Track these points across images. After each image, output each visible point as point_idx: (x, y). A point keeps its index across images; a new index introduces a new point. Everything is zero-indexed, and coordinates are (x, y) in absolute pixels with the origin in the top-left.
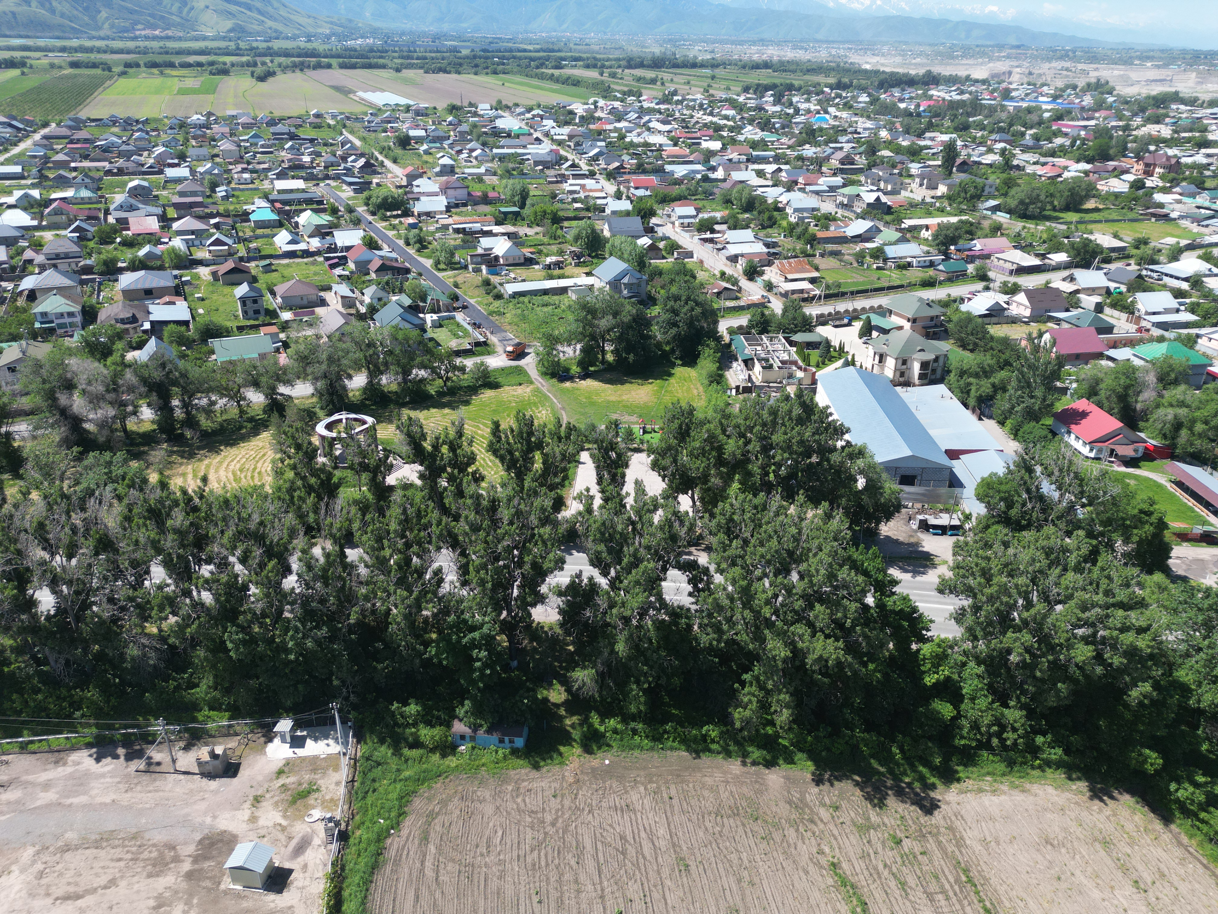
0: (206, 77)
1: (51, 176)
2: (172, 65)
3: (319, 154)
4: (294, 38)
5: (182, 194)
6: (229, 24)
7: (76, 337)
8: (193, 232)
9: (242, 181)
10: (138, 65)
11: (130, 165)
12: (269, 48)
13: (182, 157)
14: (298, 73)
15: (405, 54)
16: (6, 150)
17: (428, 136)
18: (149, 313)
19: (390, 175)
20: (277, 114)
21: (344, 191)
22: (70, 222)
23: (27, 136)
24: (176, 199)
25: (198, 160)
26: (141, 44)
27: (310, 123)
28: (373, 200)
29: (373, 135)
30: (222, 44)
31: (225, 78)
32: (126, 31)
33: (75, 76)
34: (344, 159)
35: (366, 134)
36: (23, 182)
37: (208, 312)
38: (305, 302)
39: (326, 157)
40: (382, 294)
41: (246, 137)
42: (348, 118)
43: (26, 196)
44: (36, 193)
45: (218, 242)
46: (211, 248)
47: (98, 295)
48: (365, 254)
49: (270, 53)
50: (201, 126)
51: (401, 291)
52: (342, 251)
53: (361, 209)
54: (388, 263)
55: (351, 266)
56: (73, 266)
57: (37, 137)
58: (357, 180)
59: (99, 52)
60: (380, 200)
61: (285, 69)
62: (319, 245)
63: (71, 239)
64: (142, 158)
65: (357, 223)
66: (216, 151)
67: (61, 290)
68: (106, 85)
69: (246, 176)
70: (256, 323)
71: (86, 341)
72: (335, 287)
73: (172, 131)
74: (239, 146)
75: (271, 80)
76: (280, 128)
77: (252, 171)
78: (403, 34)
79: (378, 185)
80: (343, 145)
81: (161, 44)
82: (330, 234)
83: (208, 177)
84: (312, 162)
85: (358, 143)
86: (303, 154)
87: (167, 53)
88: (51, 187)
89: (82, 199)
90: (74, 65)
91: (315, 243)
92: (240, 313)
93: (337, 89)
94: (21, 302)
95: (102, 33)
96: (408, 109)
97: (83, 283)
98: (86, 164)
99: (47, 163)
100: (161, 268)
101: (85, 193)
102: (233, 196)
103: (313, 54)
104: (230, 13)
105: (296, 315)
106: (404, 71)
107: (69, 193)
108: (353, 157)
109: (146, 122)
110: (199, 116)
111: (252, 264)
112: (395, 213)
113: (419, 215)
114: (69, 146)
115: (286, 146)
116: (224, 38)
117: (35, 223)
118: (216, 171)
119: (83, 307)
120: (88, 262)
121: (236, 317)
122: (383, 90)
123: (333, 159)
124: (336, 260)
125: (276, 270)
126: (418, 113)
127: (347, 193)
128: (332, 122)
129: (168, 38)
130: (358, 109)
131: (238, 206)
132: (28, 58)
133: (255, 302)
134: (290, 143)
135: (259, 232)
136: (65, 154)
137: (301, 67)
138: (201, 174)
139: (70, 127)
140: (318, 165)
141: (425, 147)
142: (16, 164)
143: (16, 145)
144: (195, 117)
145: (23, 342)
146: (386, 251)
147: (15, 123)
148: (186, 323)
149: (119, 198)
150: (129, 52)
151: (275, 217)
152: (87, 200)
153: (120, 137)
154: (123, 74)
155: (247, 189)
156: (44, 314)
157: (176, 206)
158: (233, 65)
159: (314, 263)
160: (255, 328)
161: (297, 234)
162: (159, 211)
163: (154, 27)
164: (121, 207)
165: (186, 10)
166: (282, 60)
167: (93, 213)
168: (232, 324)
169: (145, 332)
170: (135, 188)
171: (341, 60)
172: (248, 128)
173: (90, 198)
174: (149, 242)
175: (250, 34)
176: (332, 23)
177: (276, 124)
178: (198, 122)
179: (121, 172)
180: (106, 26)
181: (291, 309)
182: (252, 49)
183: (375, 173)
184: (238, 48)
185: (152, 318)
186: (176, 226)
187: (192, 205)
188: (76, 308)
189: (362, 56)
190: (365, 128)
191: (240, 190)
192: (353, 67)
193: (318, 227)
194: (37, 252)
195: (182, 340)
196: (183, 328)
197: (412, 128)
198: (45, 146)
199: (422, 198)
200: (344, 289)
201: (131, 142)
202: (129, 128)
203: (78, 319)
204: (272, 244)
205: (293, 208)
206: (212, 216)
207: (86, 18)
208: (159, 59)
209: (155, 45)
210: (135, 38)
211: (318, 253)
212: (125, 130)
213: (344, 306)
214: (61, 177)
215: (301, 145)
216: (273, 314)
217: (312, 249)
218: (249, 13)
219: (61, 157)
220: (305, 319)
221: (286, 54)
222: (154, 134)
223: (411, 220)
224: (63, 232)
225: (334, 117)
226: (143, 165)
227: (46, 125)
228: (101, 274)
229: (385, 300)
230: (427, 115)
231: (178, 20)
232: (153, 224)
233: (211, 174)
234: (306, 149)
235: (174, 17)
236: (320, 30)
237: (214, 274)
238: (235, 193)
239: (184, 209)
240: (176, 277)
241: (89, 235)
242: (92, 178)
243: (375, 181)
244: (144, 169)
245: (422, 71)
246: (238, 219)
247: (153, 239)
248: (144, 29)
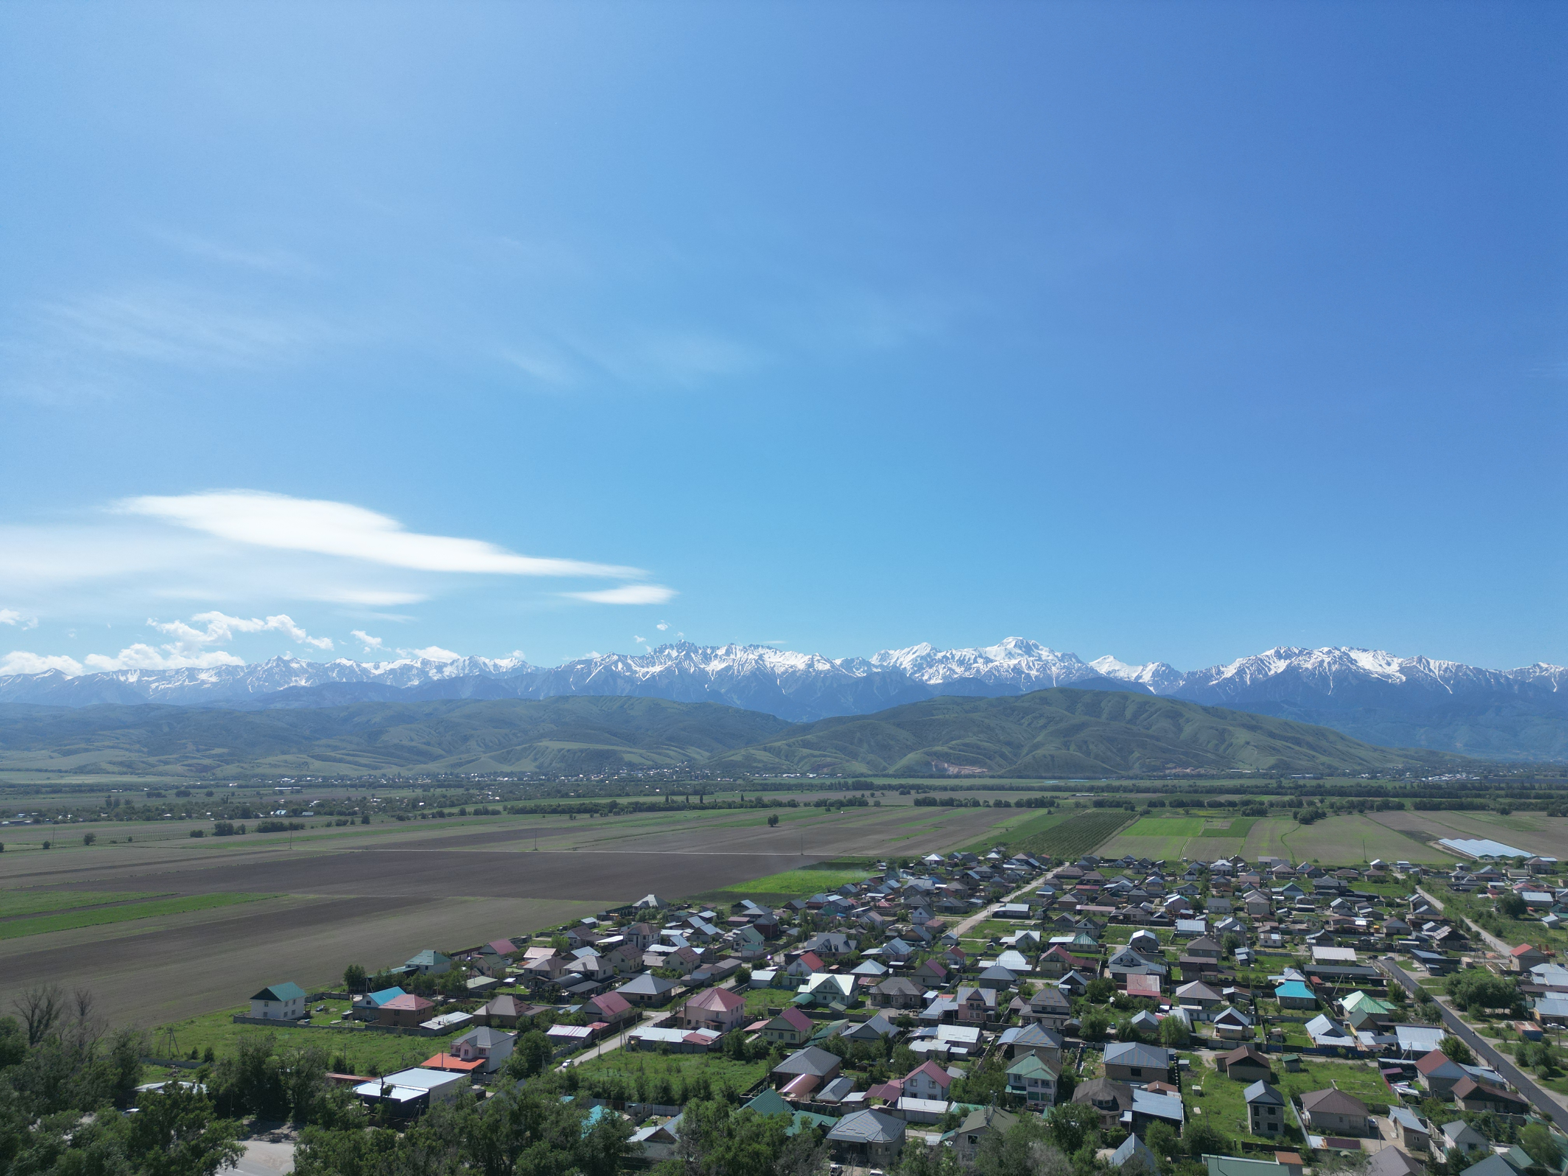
0: (1238, 818)
1: (1055, 918)
2: (1199, 805)
3: (1379, 917)
4: (1354, 774)
5: (1192, 952)
6: (1272, 760)
7: (1046, 1115)
8: (1199, 1002)
9: (1270, 943)
10: (1163, 805)
11: (1138, 912)
12: (1319, 786)
13: (1198, 908)
14: (1356, 816)
15: (1517, 791)
16: (1019, 888)
17: (1557, 902)
18: (1133, 1100)
19: (1489, 954)
20: (1324, 862)
21: (1415, 970)
22: (1065, 971)
23: (1040, 875)
24: (1185, 958)
25: (1217, 913)
26: (1169, 782)
27: (1369, 877)
28: (1463, 987)
29: (1463, 896)
30: (1261, 782)
31: (1262, 819)
32: (1155, 769)
33: (1097, 815)
34: (1417, 925)
35: (1452, 894)
36: (1027, 922)
37: (1206, 1114)
38: (1345, 1126)
39: (1389, 919)
40: (1475, 1138)
41: (1281, 890)
42: (1425, 872)
43: (1027, 937)
44: (1036, 935)
45: (1229, 1019)
46: (1221, 1026)
47: (1079, 1065)
48: (1449, 1069)
49: (1320, 791)
50: (1225, 873)
51: (1512, 1140)
52: (1408, 1058)
53: (1441, 999)
54: (1487, 1088)
55: (1423, 1082)
56: (1058, 1023)
57: (1050, 875)
58: (1436, 956)
59: (1125, 791)
60: (1472, 989)
61: (1337, 810)
62: (1372, 1043)
63: (1061, 991)
64: (1153, 906)
65: (1434, 1018)
66: (1240, 903)
67: (1041, 1052)
68: (1126, 825)
69: (1275, 937)
70: (1270, 1143)
71: (1056, 1122)
72: (1395, 1111)
73: (1191, 877)
74: (1271, 899)
75: (1319, 822)
76: (1326, 880)
77: (1284, 932)
78: (1514, 766)
79: (1470, 966)
80: (1416, 905)
81: (1191, 782)
82: (1392, 1029)
83: (1226, 934)
84: (1368, 926)
85: (1439, 905)
86: (1356, 915)
87: (1196, 792)
88: (1052, 930)
89: (1081, 946)
90: (1099, 804)
91: (1367, 1039)
92: (1249, 1123)
93: (1410, 834)
94: (997, 1058)
95: (1131, 773)
96: (1520, 862)
97: (1065, 1046)
98: (1092, 907)
99: (1054, 903)
100: (1155, 1043)
101: (1085, 940)
102: (1256, 961)
103: (1379, 792)
104: (1274, 749)
105: (1330, 1142)
106: (1514, 813)
107: (1069, 939)
108: (1431, 924)
109: (1164, 865)
110: (1224, 862)
111: (1273, 1057)
112: (1500, 1011)
113: (1545, 1020)
114: (1078, 887)
115: (1333, 904)
116: (1264, 776)
117: (1029, 968)
118: (1238, 928)
119: (1060, 1077)
120: (1075, 1021)
121: (1243, 1128)
122: (1480, 838)
123: (1400, 924)
124: (1398, 1070)
125: (1306, 1071)
126: (1539, 868)
127: (1419, 973)
128: (1400, 876)
129: (1200, 776)
130: (1440, 861)
131: (1261, 975)
132: (1057, 797)
133: (1272, 1111)
134: (1339, 900)
135: (1287, 1012)
136: (1073, 895)
137: (1361, 808)
138: (1219, 929)
139: (1083, 867)
140: (1377, 931)
141: (1552, 917)
142: (1025, 902)
143: (1028, 883)
144: (1220, 862)
145: (991, 1108)
146: (1483, 1068)
147: (1032, 861)
148: (1176, 1123)
149: (1120, 949)
150: (1155, 791)
151: (1311, 996)
152: (1086, 948)
153: (1132, 881)
154: (1146, 813)
155: (1276, 955)
156: (1018, 1077)
157: (1185, 966)
158: (1272, 805)
159: (1364, 1069)
160: (1268, 1151)
161: (1340, 1023)
162: (1163, 970)
163: (1185, 765)
164: (1120, 961)
165: (1223, 747)
166: (1335, 799)
167: (1089, 964)
168: (1237, 1138)
169: (1125, 1124)
170: (1139, 939)
171: (1418, 799)
172: (1284, 878)
173: (1089, 946)
174: (1146, 1008)
175: (1297, 771)
176: (1406, 756)
177: (1321, 875)
178: (1222, 868)
179: (1127, 919)
180: (1137, 765)
181: (1323, 1133)
182: (1297, 787)
183: (1466, 948)
184: (1280, 787)
185: (1136, 1107)
186: (1180, 990)
187: (1202, 967)
188: (1051, 1077)
189: (1450, 795)
190: (1451, 886)
191: (1265, 954)
192: (1436, 808)
193: (1373, 1018)
194: (1025, 1001)
195: (1167, 1148)
196: (1170, 1129)
197: (1528, 890)
198: (1055, 885)
199: (1550, 995)
200: (1409, 1118)
201: (1143, 886)
202: (1143, 871)
203: (1052, 1091)
204: (1304, 1032)
205: (1337, 985)
206: (1228, 984)
207: (1118, 759)
208: (1186, 798)
209: (1184, 783)
210: (1164, 777)
211: (1370, 1054)
212: (1139, 873)
213: (1408, 1144)
214: (1064, 919)
215: (1355, 903)
216: (1296, 1135)
217: (1362, 1048)
218: (1297, 748)
219: (1068, 898)
220: (1344, 1152)
221: (1341, 792)
222: (1169, 879)
223: (1528, 1026)
224: (1055, 982)
225: (1404, 869)
226: (1152, 914)
227: (1060, 863)
228: (1086, 1038)
229: (1481, 1149)
230: (1554, 873)
231: (1213, 757)
232: (1153, 985)
233: (1231, 931)
234: (1360, 908)
235: (1209, 755)
236: (1390, 765)
237: (1220, 1061)
238: (1260, 958)
239: (1193, 971)
240: (1171, 1057)
241: (1082, 990)
242: (1095, 924)
243: (1466, 960)
244: (1152, 919)
245: (1545, 813)
246: (1259, 992)
247: (1151, 1004)
248: (1175, 768)
